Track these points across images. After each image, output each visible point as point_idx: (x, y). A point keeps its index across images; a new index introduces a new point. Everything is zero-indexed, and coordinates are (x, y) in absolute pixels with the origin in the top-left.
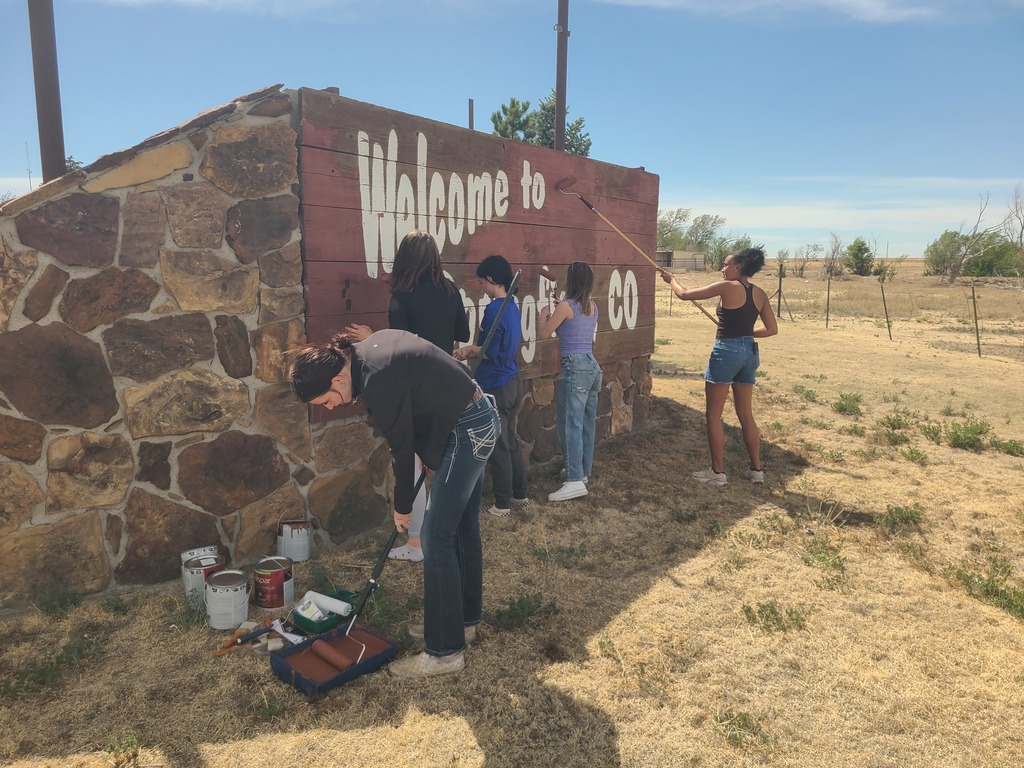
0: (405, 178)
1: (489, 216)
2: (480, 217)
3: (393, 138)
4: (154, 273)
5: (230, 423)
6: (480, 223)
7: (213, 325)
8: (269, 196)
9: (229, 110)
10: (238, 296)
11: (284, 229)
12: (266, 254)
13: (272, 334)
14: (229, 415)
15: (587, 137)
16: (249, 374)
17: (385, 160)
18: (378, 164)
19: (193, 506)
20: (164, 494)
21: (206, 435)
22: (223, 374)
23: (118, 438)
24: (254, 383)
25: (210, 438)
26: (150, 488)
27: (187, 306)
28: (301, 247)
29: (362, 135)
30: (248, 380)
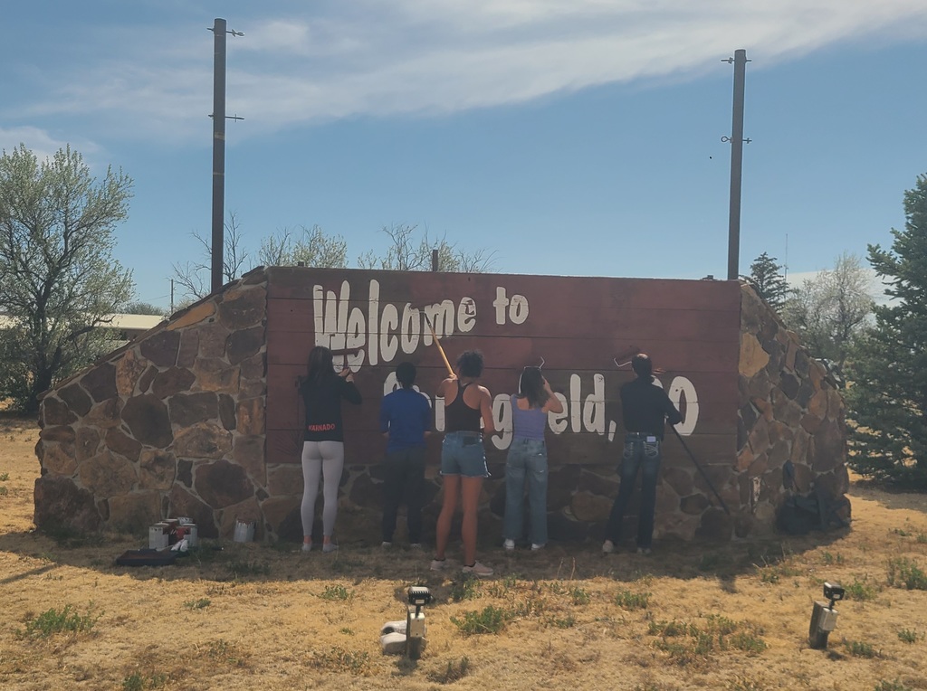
0: (356, 311)
2: (439, 333)
3: (346, 287)
4: (192, 370)
5: (221, 455)
6: (439, 337)
7: (219, 398)
8: (249, 328)
10: (228, 384)
11: (256, 346)
12: (245, 360)
13: (246, 406)
14: (221, 451)
16: (235, 428)
17: (338, 300)
18: (331, 305)
19: (201, 500)
20: (188, 490)
21: (210, 460)
22: (222, 427)
23: (171, 455)
24: (236, 434)
25: (211, 463)
26: (181, 484)
27: (204, 389)
28: (265, 356)
29: (317, 287)
30: (233, 432)
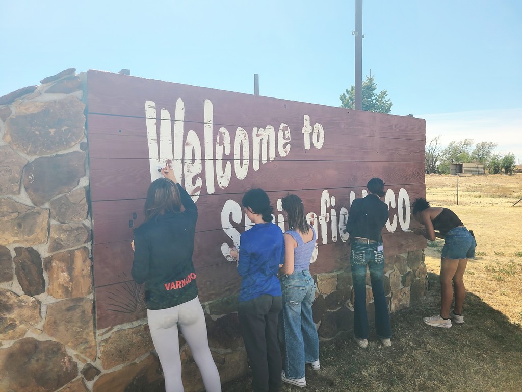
0: (192, 134)
1: (272, 156)
2: (264, 157)
3: (180, 105)
5: (24, 333)
6: (264, 162)
7: (13, 254)
8: (60, 153)
9: (30, 90)
10: (31, 232)
11: (72, 178)
12: (57, 197)
13: (62, 260)
14: (22, 326)
15: (390, 102)
16: (44, 291)
17: (173, 121)
18: (165, 126)
21: (3, 342)
22: (21, 292)
24: (45, 298)
28: (88, 191)
29: (149, 103)
30: (41, 297)
